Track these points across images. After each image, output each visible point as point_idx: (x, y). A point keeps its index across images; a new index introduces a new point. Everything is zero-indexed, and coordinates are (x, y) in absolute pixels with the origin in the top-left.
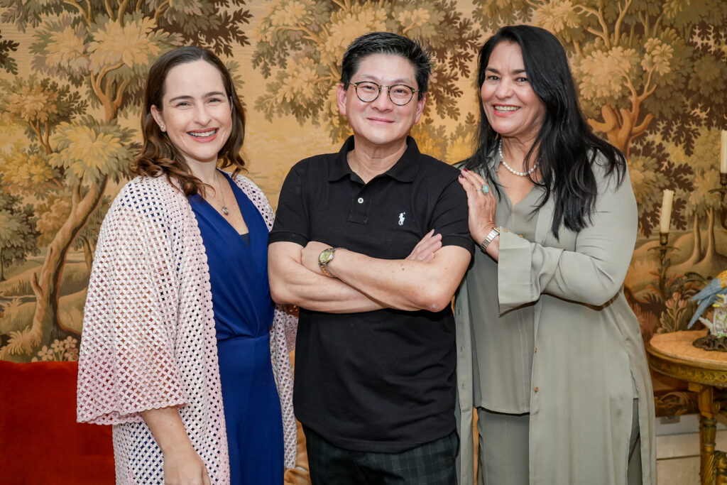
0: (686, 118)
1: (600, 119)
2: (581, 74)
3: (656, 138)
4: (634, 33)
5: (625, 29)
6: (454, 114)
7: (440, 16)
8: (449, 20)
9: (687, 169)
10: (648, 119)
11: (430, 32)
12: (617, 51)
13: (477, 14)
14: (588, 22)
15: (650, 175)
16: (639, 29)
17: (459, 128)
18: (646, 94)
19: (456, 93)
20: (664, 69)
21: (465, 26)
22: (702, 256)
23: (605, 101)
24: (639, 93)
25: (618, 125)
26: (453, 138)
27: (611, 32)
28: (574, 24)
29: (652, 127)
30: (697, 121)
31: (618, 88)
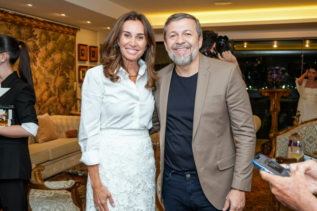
0: (68, 68)
1: (57, 68)
2: (54, 58)
3: (64, 72)
4: (61, 50)
5: (60, 49)
6: (36, 65)
7: (34, 44)
8: (35, 45)
9: (68, 79)
10: (63, 68)
11: (32, 47)
12: (59, 54)
13: (39, 44)
14: (55, 48)
15: (64, 80)
16: (62, 50)
17: (37, 69)
18: (63, 63)
19: (36, 61)
20: (65, 58)
21: (37, 47)
22: (71, 96)
23: (58, 64)
24: (62, 62)
25: (59, 69)
26: (36, 71)
27: (58, 50)
28: (53, 48)
29: (64, 70)
30: (69, 69)
31: (59, 61)
